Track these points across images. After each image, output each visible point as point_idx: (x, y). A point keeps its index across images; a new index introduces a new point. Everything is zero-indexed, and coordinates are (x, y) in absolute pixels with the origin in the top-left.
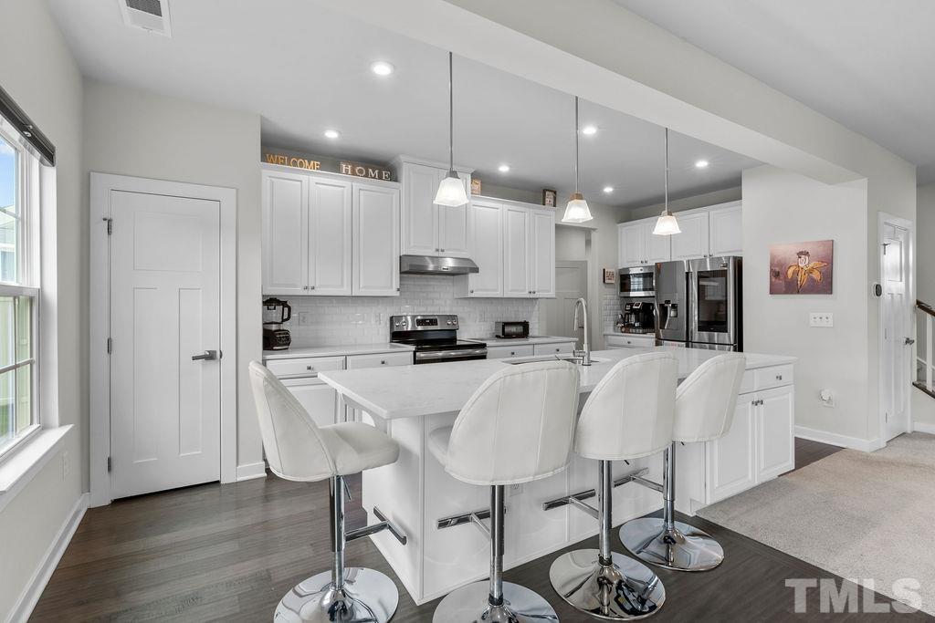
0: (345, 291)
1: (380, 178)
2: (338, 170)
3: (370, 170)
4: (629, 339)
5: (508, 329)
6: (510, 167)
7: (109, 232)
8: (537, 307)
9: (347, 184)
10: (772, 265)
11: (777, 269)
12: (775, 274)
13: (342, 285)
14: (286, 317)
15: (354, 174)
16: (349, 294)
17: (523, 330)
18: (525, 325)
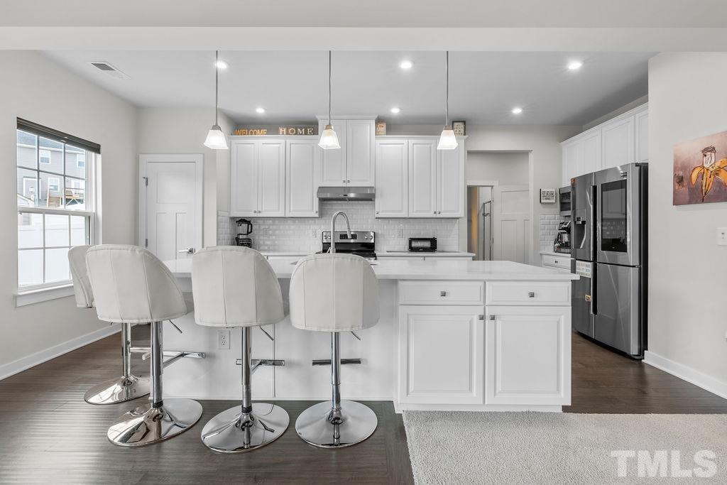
0: (281, 214)
1: (306, 134)
2: (277, 132)
3: (299, 129)
4: (557, 259)
5: (414, 244)
6: (400, 109)
7: (147, 185)
8: (456, 226)
9: (282, 141)
10: (675, 169)
11: (681, 173)
12: (679, 180)
13: (279, 210)
14: (249, 231)
15: (287, 133)
16: (283, 216)
17: (433, 246)
18: (433, 241)
